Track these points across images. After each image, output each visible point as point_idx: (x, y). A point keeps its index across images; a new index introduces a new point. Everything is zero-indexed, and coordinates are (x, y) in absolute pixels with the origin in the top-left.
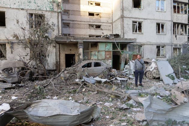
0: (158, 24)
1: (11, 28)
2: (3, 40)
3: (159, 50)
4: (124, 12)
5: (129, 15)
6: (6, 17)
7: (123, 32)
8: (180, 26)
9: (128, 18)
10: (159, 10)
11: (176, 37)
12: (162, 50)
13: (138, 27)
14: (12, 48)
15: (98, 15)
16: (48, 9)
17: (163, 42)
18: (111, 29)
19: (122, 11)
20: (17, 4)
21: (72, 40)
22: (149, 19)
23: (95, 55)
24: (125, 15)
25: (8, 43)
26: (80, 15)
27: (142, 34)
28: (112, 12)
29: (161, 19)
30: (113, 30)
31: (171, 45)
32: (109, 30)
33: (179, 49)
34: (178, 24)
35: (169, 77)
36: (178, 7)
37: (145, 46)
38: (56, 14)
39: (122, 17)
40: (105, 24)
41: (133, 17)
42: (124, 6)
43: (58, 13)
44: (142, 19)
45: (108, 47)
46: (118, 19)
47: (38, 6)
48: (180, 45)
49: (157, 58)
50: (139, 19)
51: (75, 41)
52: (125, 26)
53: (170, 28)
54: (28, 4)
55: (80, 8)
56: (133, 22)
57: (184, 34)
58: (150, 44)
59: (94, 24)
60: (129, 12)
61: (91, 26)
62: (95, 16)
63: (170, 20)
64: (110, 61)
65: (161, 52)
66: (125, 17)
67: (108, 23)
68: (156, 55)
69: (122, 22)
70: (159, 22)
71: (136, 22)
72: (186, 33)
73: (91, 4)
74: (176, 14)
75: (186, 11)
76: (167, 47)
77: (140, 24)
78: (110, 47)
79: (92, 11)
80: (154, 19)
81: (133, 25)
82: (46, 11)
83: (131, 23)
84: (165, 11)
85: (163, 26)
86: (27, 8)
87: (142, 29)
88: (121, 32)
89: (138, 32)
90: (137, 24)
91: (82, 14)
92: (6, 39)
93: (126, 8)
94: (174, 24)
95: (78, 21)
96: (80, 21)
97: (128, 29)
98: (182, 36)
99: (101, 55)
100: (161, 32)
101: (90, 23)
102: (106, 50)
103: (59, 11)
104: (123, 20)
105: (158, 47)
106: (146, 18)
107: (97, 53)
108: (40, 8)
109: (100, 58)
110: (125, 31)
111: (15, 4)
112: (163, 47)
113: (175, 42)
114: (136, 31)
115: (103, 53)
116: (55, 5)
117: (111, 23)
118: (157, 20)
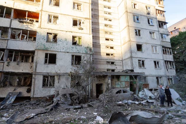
0: (155, 62)
1: (59, 65)
2: (53, 73)
3: (158, 80)
4: (132, 54)
5: (136, 56)
6: (57, 57)
7: (133, 67)
8: (169, 63)
9: (135, 57)
10: (154, 52)
11: (167, 70)
12: (160, 80)
13: (142, 64)
14: (59, 79)
15: (112, 55)
16: (84, 52)
17: (160, 74)
18: (122, 65)
19: (131, 53)
20: (65, 49)
21: (104, 74)
22: (149, 59)
23: (118, 84)
24: (133, 56)
25: (57, 75)
26: (100, 55)
27: (145, 68)
28: (122, 53)
29: (156, 58)
30: (123, 66)
31: (166, 77)
32: (120, 65)
33: (171, 79)
34: (168, 61)
35: (178, 100)
36: (166, 50)
37: (148, 77)
38: (89, 55)
39: (131, 57)
40: (117, 61)
41: (138, 57)
42: (132, 50)
43: (90, 54)
44: (144, 58)
45: (126, 78)
46: (128, 58)
47: (78, 50)
48: (171, 77)
49: (158, 86)
50: (142, 58)
51: (106, 74)
52: (134, 63)
53: (163, 65)
54: (72, 49)
55: (100, 51)
56: (139, 60)
57: (173, 68)
58: (151, 76)
59: (110, 61)
60: (135, 54)
61: (108, 62)
62: (111, 56)
63: (162, 59)
64: (129, 88)
65: (159, 82)
66: (133, 57)
67: (119, 60)
68: (157, 84)
69: (131, 61)
70: (155, 60)
71: (140, 61)
72: (174, 68)
73: (108, 48)
74: (165, 55)
75: (171, 53)
76: (163, 78)
77: (143, 62)
78: (128, 79)
79: (108, 52)
80: (152, 59)
81: (139, 63)
82: (83, 53)
83: (137, 61)
84: (158, 53)
85: (158, 63)
86: (71, 51)
87: (145, 65)
88: (131, 67)
89: (142, 67)
90: (141, 62)
91: (102, 54)
92: (55, 72)
93: (133, 51)
94: (165, 61)
95: (99, 59)
96: (101, 59)
97: (136, 65)
98: (171, 70)
99: (122, 84)
100: (157, 67)
101: (107, 61)
102: (126, 81)
103: (91, 53)
104: (132, 59)
105: (157, 78)
106: (146, 58)
107: (120, 83)
108: (79, 51)
109: (122, 87)
110: (134, 66)
111: (63, 49)
112: (160, 78)
113: (168, 74)
114: (141, 67)
115: (124, 83)
116: (88, 49)
117: (121, 60)
118: (154, 59)
